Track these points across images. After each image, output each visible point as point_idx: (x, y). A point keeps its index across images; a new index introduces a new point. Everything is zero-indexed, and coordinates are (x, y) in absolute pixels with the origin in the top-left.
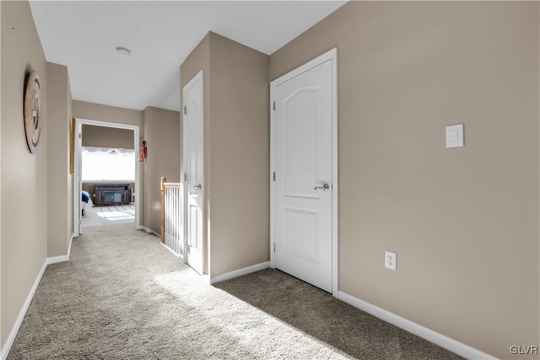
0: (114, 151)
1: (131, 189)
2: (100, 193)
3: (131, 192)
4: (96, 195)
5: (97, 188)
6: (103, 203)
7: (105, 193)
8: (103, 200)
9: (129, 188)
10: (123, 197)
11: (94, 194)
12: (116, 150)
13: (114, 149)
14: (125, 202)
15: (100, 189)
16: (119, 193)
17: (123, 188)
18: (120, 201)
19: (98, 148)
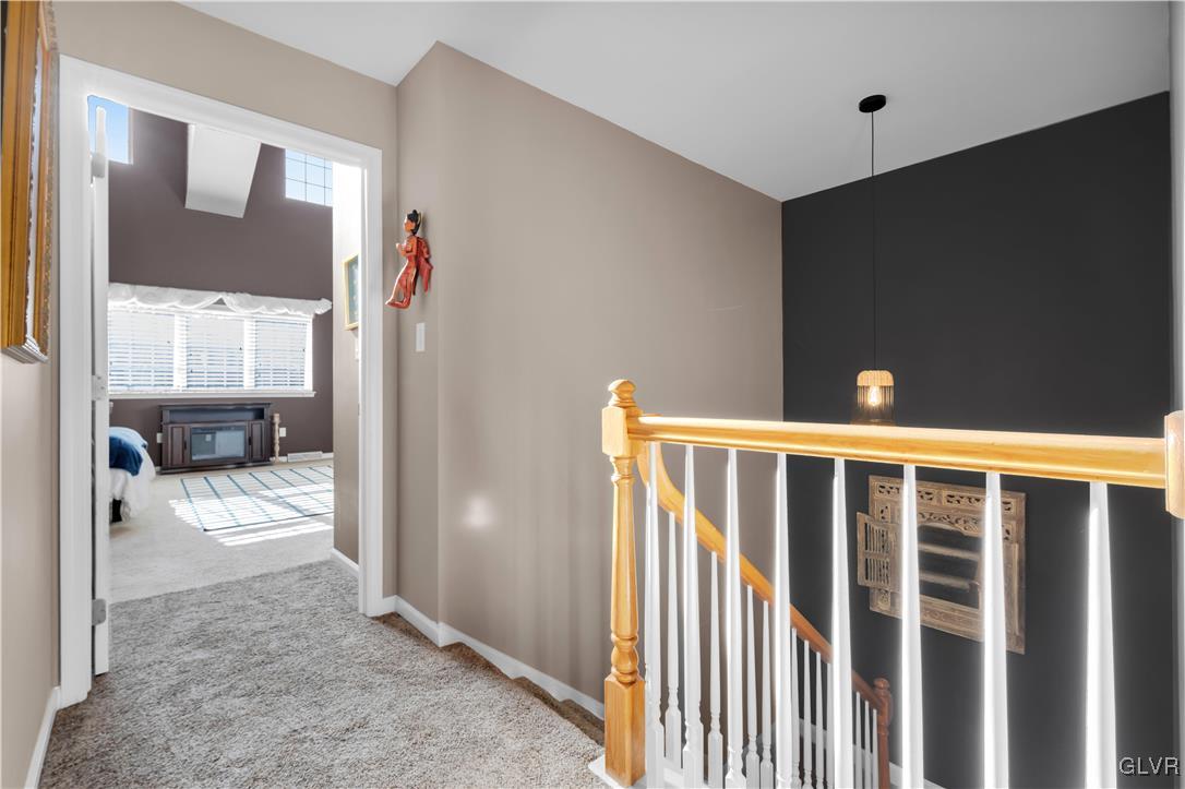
0: (221, 302)
1: (272, 418)
2: (177, 432)
3: (273, 424)
4: (165, 438)
5: (167, 416)
6: (187, 463)
7: (194, 432)
8: (187, 451)
9: (267, 412)
10: (250, 441)
11: (159, 436)
12: (228, 298)
13: (221, 296)
14: (257, 455)
15: (177, 417)
16: (238, 428)
17: (250, 415)
18: (242, 454)
19: (171, 290)
